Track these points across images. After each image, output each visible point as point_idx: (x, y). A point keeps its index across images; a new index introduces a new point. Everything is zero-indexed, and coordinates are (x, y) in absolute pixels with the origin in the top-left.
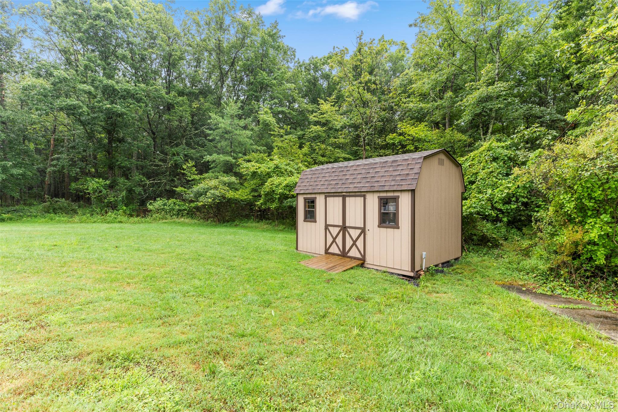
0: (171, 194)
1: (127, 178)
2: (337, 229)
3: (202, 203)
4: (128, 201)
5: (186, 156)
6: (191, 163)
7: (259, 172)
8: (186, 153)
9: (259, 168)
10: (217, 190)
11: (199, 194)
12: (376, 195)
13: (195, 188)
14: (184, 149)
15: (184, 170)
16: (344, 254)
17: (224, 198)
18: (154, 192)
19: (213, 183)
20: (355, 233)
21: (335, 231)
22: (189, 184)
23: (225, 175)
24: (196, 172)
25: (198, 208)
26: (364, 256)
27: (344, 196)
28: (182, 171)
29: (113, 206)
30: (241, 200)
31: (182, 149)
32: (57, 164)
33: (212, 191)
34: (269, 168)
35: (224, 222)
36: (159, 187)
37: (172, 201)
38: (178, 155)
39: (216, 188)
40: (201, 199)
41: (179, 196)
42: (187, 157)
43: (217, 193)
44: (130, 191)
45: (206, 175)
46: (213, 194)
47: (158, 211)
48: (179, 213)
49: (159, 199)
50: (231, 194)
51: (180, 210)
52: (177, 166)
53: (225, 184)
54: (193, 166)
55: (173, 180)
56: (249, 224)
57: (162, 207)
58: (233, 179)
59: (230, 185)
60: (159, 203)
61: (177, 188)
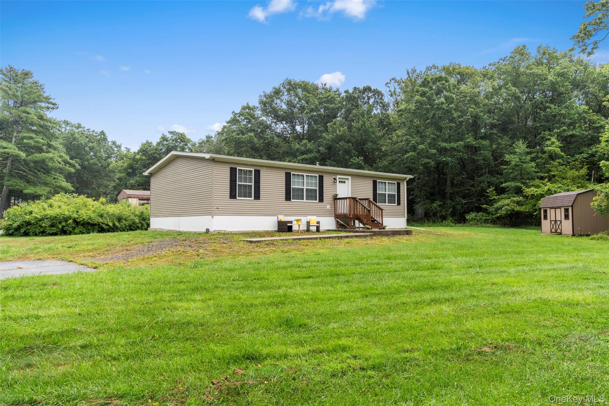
0: (479, 209)
1: (452, 200)
2: (554, 222)
3: (499, 214)
4: (453, 214)
5: (488, 182)
6: (492, 189)
7: (536, 195)
8: (489, 180)
9: (536, 191)
10: (509, 206)
11: (498, 209)
12: (564, 208)
13: (496, 205)
14: (488, 177)
15: (488, 193)
16: (556, 231)
17: (514, 211)
18: (468, 208)
19: (507, 201)
20: (558, 223)
21: (553, 222)
22: (491, 202)
23: (516, 195)
24: (495, 194)
25: (498, 218)
26: (561, 231)
27: (555, 208)
28: (486, 194)
29: (444, 218)
30: (526, 212)
31: (486, 178)
32: (413, 194)
33: (506, 207)
34: (543, 191)
35: (515, 226)
36: (471, 205)
37: (480, 213)
38: (484, 182)
39: (508, 205)
40: (499, 212)
41: (485, 211)
42: (490, 184)
43: (509, 208)
44: (454, 208)
45: (503, 196)
46: (506, 209)
47: (473, 219)
48: (486, 221)
49: (472, 213)
50: (518, 208)
51: (486, 220)
52: (483, 190)
53: (514, 202)
54: (494, 190)
55: (480, 200)
56: (532, 227)
57: (475, 218)
58: (521, 198)
59: (518, 203)
60: (472, 215)
61: (483, 205)
